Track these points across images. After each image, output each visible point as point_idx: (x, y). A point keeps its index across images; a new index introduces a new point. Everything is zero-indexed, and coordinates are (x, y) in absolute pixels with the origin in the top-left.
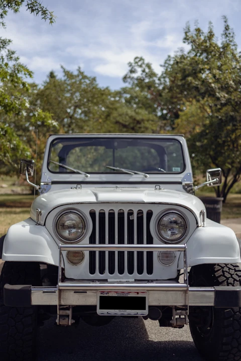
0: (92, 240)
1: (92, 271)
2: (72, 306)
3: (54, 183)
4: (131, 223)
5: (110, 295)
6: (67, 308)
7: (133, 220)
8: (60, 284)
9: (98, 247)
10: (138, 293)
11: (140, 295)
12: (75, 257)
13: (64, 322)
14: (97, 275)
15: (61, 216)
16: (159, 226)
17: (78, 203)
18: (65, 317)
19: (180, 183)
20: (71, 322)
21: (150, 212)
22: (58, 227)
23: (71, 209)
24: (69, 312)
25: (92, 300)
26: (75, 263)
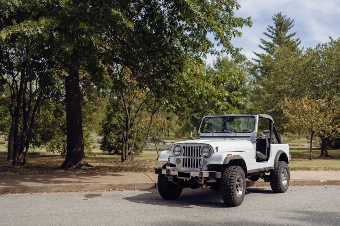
1: (184, 166)
2: (173, 175)
3: (201, 137)
4: (195, 150)
5: (181, 172)
6: (171, 175)
8: (167, 167)
9: (185, 157)
10: (188, 172)
12: (178, 161)
13: (169, 180)
15: (175, 147)
16: (202, 152)
17: (180, 143)
18: (170, 178)
19: (249, 137)
20: (171, 180)
21: (200, 147)
22: (174, 151)
23: (178, 146)
24: (171, 177)
25: (176, 173)
26: (178, 163)
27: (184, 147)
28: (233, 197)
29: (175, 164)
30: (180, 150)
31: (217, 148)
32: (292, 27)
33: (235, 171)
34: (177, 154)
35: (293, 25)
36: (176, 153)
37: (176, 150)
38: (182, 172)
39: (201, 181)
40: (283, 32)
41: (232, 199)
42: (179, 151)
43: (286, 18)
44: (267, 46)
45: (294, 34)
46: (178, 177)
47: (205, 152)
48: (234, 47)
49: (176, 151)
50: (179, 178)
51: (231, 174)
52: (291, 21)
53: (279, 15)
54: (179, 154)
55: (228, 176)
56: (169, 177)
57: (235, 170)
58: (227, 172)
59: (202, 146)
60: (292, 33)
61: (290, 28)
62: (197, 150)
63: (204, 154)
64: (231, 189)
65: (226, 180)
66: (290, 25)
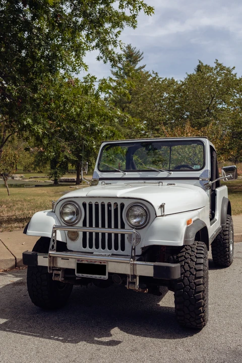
0: (84, 224)
1: (84, 246)
2: (63, 268)
3: (101, 179)
4: (109, 212)
5: (83, 262)
6: (60, 269)
7: (111, 210)
8: (50, 252)
9: (88, 230)
10: (101, 263)
11: (103, 264)
12: (73, 236)
13: (56, 279)
14: (88, 249)
15: (64, 206)
16: (127, 215)
17: (75, 197)
18: (57, 275)
19: (198, 179)
20: (60, 279)
21: (122, 205)
22: (62, 214)
23: (70, 202)
24: (60, 272)
25: (72, 265)
26: (73, 240)
27: (84, 205)
28: (203, 314)
29: (65, 242)
30: (75, 210)
31: (162, 206)
32: (141, 59)
33: (202, 256)
34: (70, 219)
35: (143, 58)
36: (67, 218)
37: (67, 210)
38: (86, 262)
39: (134, 283)
40: (133, 64)
41: (202, 319)
42: (73, 213)
43: (135, 50)
44: (117, 77)
45: (144, 67)
46: (76, 274)
47: (135, 217)
48: (116, 53)
49: (67, 214)
50: (80, 275)
51: (196, 264)
52: (141, 54)
53: (129, 47)
54: (73, 220)
55: (190, 268)
56: (55, 272)
57: (202, 254)
58: (186, 258)
59: (127, 204)
60: (142, 66)
61: (139, 60)
62: (116, 210)
63: (134, 221)
64: (201, 299)
65: (187, 277)
66: (140, 57)
